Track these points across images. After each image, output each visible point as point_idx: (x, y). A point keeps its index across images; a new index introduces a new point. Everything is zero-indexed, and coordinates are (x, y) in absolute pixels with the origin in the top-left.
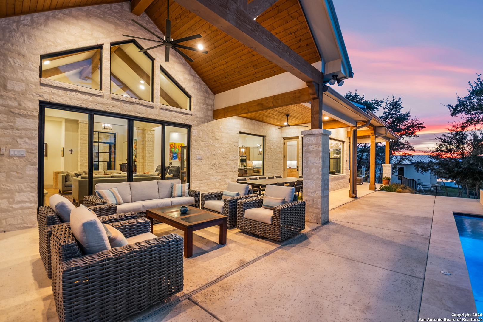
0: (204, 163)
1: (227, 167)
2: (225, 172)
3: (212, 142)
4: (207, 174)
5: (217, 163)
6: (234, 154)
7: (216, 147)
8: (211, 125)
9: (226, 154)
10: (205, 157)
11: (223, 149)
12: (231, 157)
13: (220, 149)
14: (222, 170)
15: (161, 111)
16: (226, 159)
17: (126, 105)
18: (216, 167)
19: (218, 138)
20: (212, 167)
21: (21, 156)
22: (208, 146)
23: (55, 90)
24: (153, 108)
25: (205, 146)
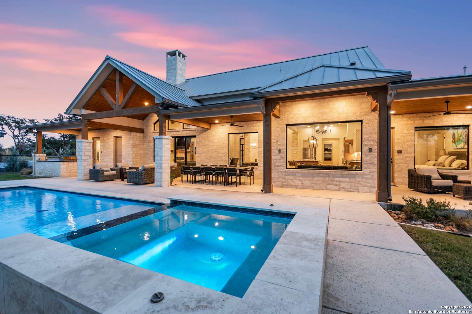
0: (203, 155)
1: (218, 158)
2: (217, 161)
3: (207, 143)
4: (205, 161)
5: (211, 155)
6: (224, 149)
7: (210, 146)
8: (207, 133)
9: (217, 150)
10: (203, 152)
11: (215, 147)
12: (221, 151)
13: (213, 146)
14: (215, 160)
15: (183, 132)
16: (217, 153)
17: (171, 133)
18: (211, 158)
19: (211, 140)
20: (208, 158)
21: (150, 154)
22: (205, 146)
23: (155, 133)
24: (179, 131)
25: (204, 146)
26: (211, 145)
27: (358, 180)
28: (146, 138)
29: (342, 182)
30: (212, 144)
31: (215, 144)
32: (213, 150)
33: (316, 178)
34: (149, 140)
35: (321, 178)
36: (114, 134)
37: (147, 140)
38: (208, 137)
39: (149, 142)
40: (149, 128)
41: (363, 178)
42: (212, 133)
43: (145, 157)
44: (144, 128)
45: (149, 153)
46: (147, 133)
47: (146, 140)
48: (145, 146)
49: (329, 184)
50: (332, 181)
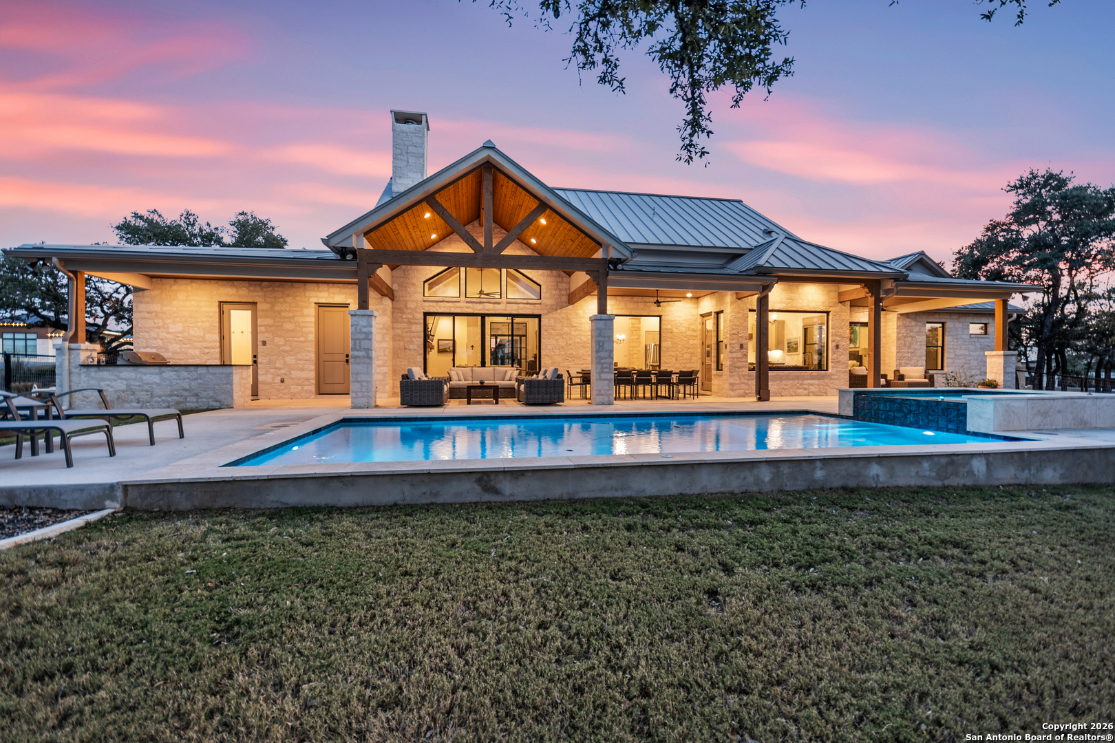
0: (556, 354)
3: (567, 330)
5: (574, 353)
7: (574, 335)
10: (558, 347)
13: (579, 337)
15: (508, 305)
18: (574, 358)
19: (576, 325)
20: (568, 358)
21: (414, 350)
22: (561, 335)
23: (431, 304)
24: (499, 303)
25: (558, 335)
26: (574, 333)
27: (826, 381)
28: (403, 313)
29: (812, 385)
30: (578, 333)
31: (583, 333)
32: (578, 343)
33: (784, 382)
34: (411, 316)
35: (790, 382)
36: (317, 297)
37: (404, 316)
38: (568, 319)
39: (410, 322)
40: (411, 289)
41: (831, 379)
42: (577, 313)
43: (398, 357)
44: (395, 287)
45: (411, 347)
46: (406, 301)
47: (401, 317)
48: (399, 332)
49: (799, 388)
50: (801, 384)
